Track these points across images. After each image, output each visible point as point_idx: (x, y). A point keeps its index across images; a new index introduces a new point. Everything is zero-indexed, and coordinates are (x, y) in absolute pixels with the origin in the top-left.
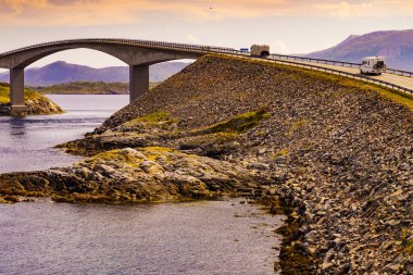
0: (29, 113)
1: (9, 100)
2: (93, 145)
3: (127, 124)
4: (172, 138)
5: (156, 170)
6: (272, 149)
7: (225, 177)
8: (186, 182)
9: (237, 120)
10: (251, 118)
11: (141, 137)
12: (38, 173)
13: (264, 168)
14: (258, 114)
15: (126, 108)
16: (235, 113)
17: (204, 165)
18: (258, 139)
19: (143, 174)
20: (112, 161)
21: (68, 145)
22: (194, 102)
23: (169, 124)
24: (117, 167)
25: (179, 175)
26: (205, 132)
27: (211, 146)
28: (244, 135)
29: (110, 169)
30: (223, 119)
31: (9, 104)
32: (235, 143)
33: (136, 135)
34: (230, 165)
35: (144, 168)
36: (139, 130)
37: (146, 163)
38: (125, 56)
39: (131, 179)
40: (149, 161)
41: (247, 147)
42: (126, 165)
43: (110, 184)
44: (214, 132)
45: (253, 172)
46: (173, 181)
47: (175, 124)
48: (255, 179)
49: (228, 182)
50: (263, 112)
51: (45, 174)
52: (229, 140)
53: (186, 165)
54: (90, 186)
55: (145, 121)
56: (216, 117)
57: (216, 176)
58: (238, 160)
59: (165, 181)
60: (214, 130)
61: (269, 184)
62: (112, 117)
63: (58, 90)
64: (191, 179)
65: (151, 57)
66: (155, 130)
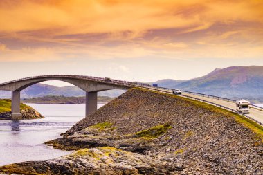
0: (23, 118)
1: (10, 110)
2: (68, 143)
3: (87, 129)
4: (115, 139)
5: (110, 162)
6: (174, 149)
7: (149, 166)
8: (127, 169)
9: (153, 130)
10: (161, 129)
11: (96, 138)
12: (43, 162)
13: (170, 161)
14: (165, 126)
15: (85, 119)
16: (151, 125)
17: (137, 159)
18: (165, 142)
19: (103, 164)
20: (85, 157)
21: (53, 142)
22: (126, 117)
23: (112, 130)
24: (88, 160)
25: (122, 165)
26: (134, 137)
27: (138, 145)
28: (157, 139)
29: (84, 161)
30: (144, 129)
31: (11, 113)
32: (152, 144)
33: (94, 137)
34: (151, 158)
35: (103, 161)
36: (94, 133)
37: (104, 158)
38: (83, 86)
39: (96, 167)
40: (106, 157)
41: (159, 146)
42: (93, 158)
43: (85, 170)
44: (139, 136)
45: (164, 163)
46: (120, 169)
47: (115, 130)
48: (166, 167)
49: (151, 169)
50: (168, 125)
51: (47, 163)
52: (148, 142)
53: (126, 159)
54: (74, 171)
55: (97, 128)
56: (140, 127)
57: (143, 166)
58: (154, 154)
59: (115, 168)
60: (139, 135)
61: (173, 170)
62: (77, 124)
63: (36, 101)
64: (129, 167)
65: (99, 87)
66: (104, 134)
